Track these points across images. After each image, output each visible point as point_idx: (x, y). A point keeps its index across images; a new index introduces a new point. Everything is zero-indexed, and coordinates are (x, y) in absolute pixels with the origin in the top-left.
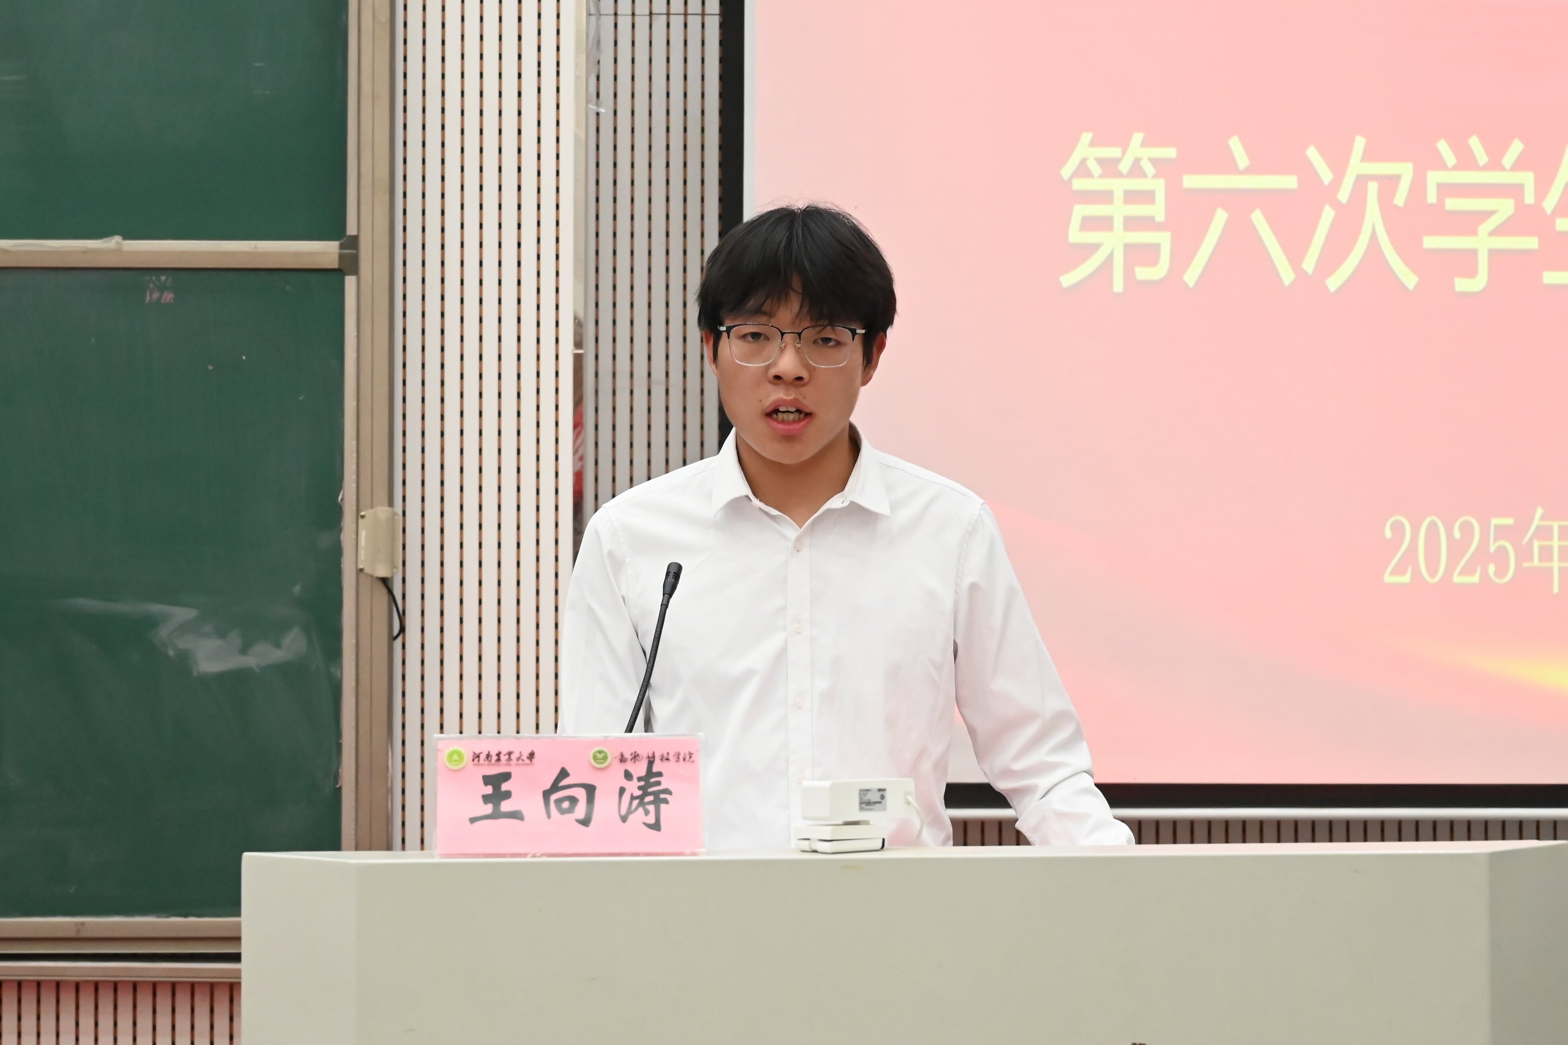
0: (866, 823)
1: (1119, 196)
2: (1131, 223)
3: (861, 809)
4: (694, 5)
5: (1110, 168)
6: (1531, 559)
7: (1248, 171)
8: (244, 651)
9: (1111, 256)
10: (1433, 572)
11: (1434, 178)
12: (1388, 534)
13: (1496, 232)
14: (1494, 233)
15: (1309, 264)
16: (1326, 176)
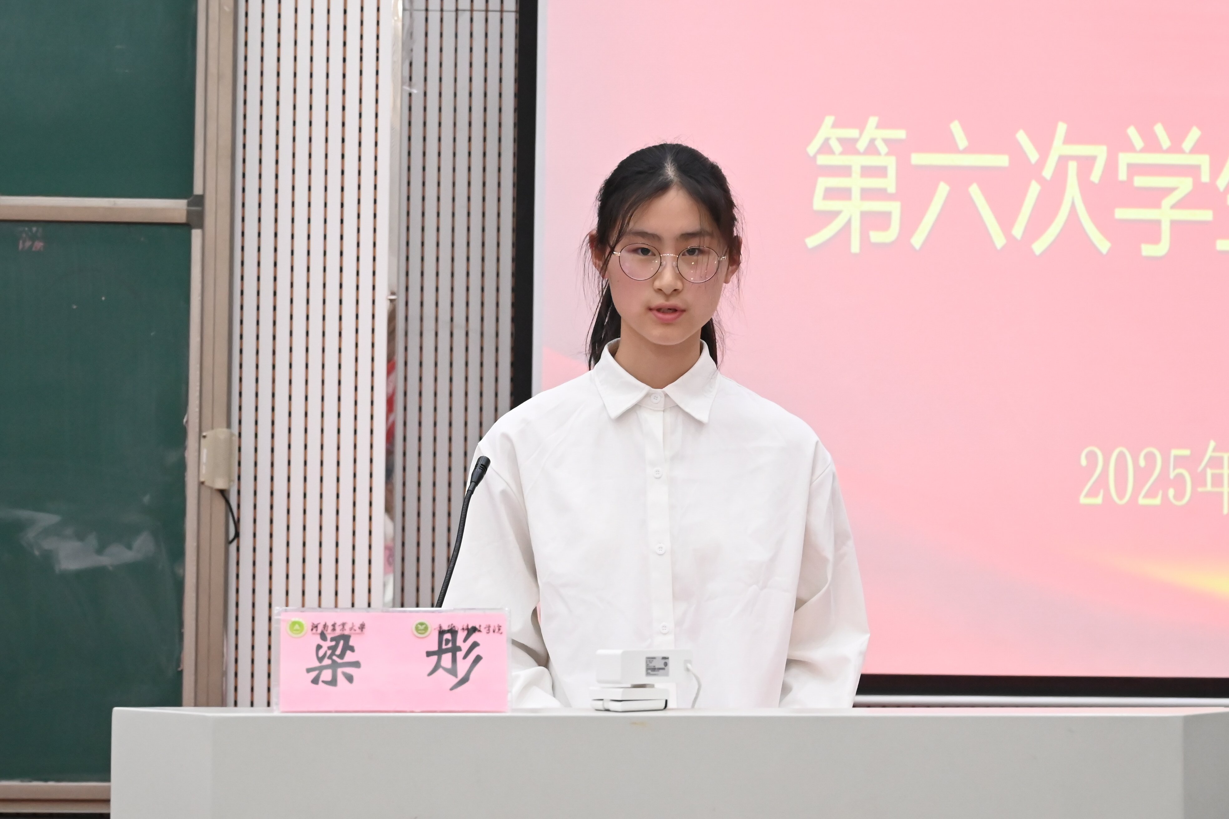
0: (652, 686)
1: (856, 170)
2: (867, 194)
3: (648, 674)
4: (494, 3)
5: (849, 146)
6: (1204, 485)
7: (966, 151)
8: (100, 551)
9: (848, 224)
10: (1121, 495)
11: (1125, 159)
12: (1084, 462)
13: (1177, 206)
14: (1174, 207)
15: (1018, 231)
16: (1033, 156)
